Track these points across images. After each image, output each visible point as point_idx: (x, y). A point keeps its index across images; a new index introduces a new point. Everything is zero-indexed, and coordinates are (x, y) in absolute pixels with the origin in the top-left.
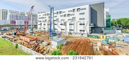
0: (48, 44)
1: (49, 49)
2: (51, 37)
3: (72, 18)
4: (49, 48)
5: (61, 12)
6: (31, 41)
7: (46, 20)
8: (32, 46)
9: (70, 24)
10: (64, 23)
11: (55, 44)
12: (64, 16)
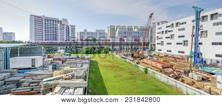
0: (203, 79)
1: (210, 89)
2: (197, 67)
5: (216, 14)
6: (164, 68)
7: (172, 35)
8: (170, 75)
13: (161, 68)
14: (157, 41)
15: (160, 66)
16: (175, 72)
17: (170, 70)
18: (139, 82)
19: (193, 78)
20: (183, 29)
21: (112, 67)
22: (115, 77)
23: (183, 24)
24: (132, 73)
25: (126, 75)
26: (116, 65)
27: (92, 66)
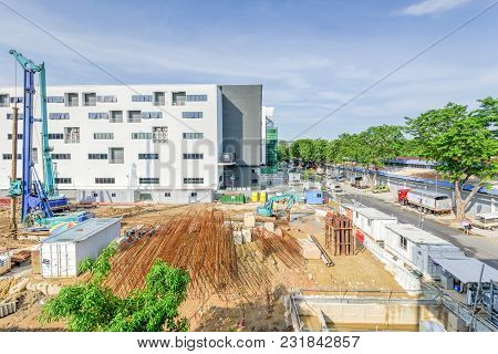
0: (17, 263)
2: (31, 222)
4: (22, 283)
5: (93, 94)
9: (142, 156)
10: (113, 149)
11: (63, 255)
12: (110, 115)
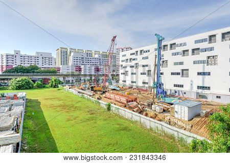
0: (164, 111)
1: (170, 120)
2: (159, 99)
3: (205, 59)
4: (168, 117)
5: (174, 44)
6: (128, 101)
7: (136, 64)
8: (135, 110)
9: (199, 74)
10: (183, 70)
11: (183, 111)
12: (182, 53)
13: (126, 102)
14: (121, 71)
15: (124, 100)
16: (139, 106)
17: (135, 103)
18: (100, 123)
19: (155, 111)
20: (147, 58)
21: (64, 107)
22: (68, 120)
23: (146, 52)
24: (91, 112)
25: (83, 115)
26: (70, 103)
27: (29, 109)
